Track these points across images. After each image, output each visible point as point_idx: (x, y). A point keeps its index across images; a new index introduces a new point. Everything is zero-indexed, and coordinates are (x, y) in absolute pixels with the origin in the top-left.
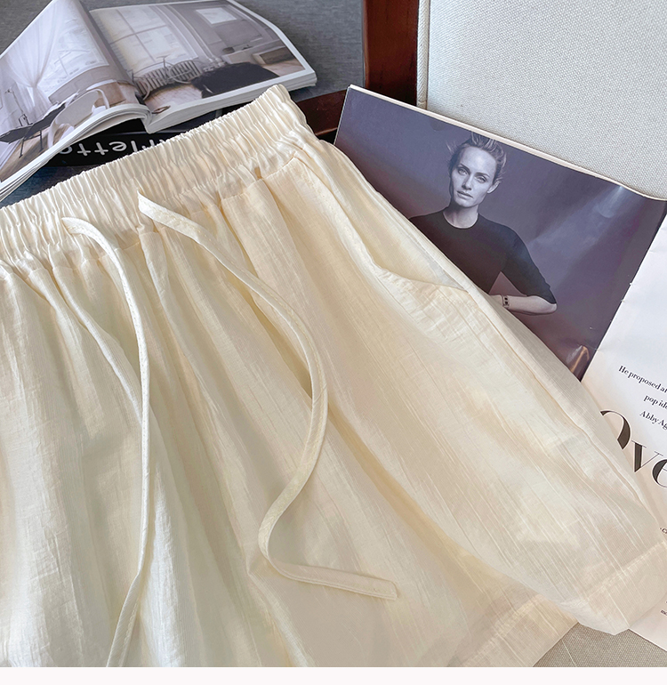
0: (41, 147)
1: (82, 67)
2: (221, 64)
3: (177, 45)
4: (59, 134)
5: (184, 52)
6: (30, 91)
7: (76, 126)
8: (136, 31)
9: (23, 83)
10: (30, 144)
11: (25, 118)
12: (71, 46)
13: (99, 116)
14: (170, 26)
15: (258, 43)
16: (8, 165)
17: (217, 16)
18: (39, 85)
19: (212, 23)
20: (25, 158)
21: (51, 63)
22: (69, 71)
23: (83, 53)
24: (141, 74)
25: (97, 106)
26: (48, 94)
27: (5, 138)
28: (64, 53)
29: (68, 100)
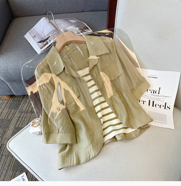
0: (47, 43)
4: (50, 41)
9: (40, 33)
11: (42, 39)
15: (82, 26)
16: (41, 46)
18: (43, 33)
19: (72, 22)
21: (45, 29)
22: (49, 30)
23: (50, 27)
26: (46, 35)
27: (39, 42)
28: (47, 27)
29: (50, 35)
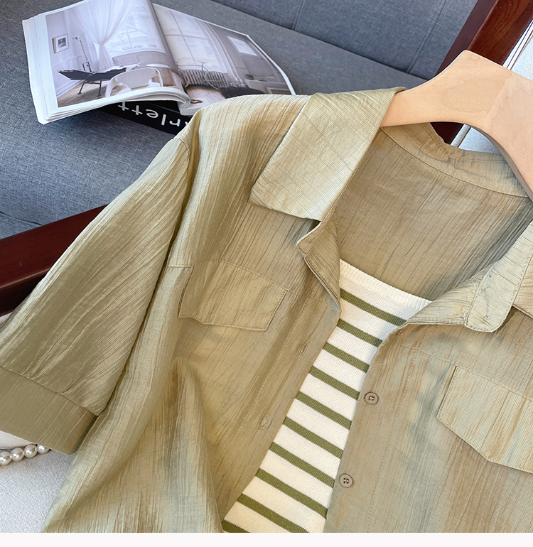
0: (100, 93)
1: (146, 46)
2: (243, 85)
3: (213, 57)
4: (116, 89)
5: (217, 65)
6: (97, 47)
7: (133, 89)
8: (184, 34)
9: (90, 37)
10: (89, 87)
11: (88, 65)
12: (138, 26)
13: (153, 89)
14: (209, 41)
15: (272, 80)
16: (67, 96)
18: (105, 44)
19: (240, 51)
20: (82, 96)
21: (119, 32)
22: (134, 44)
23: (145, 35)
24: (184, 68)
25: (153, 81)
26: (112, 55)
27: (68, 74)
28: (132, 30)
29: (129, 67)
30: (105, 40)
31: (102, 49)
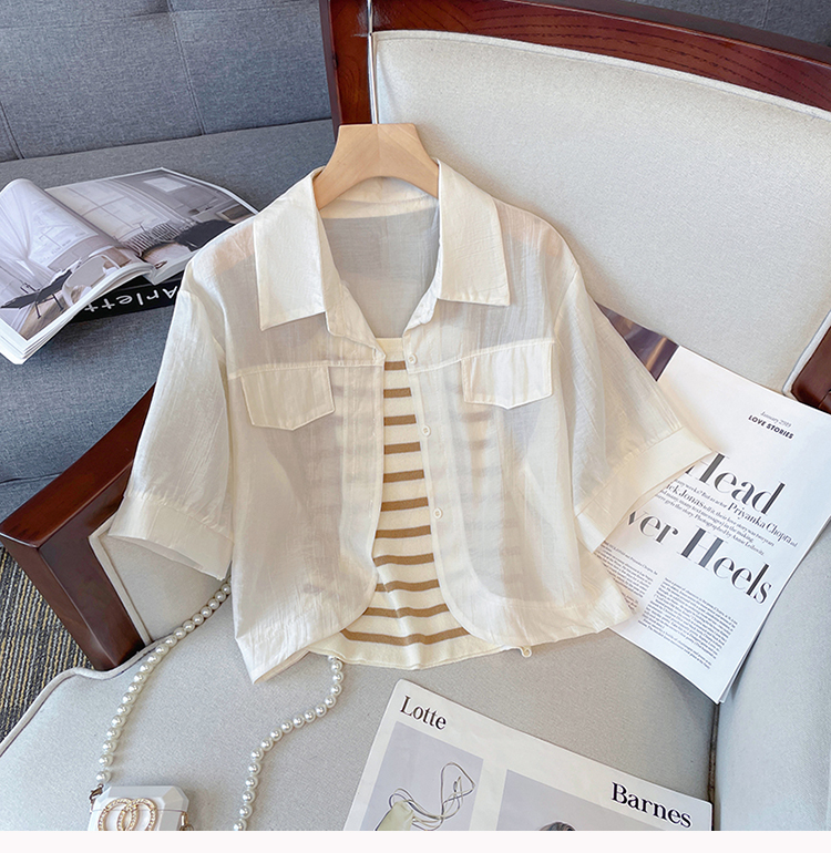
0: (61, 307)
1: (73, 239)
2: (192, 224)
3: (145, 212)
4: (75, 295)
5: (155, 217)
6: (23, 264)
7: (92, 286)
8: (99, 204)
9: (9, 258)
10: (44, 307)
11: (28, 286)
12: (51, 222)
13: (112, 276)
14: (129, 197)
15: (216, 203)
16: (27, 326)
17: (168, 186)
18: (30, 257)
19: (167, 191)
20: (45, 318)
21: (36, 238)
22: (63, 241)
23: (64, 228)
24: (126, 239)
25: (107, 268)
26: (45, 265)
28: (47, 230)
29: (72, 267)
30: (27, 253)
31: (30, 264)
